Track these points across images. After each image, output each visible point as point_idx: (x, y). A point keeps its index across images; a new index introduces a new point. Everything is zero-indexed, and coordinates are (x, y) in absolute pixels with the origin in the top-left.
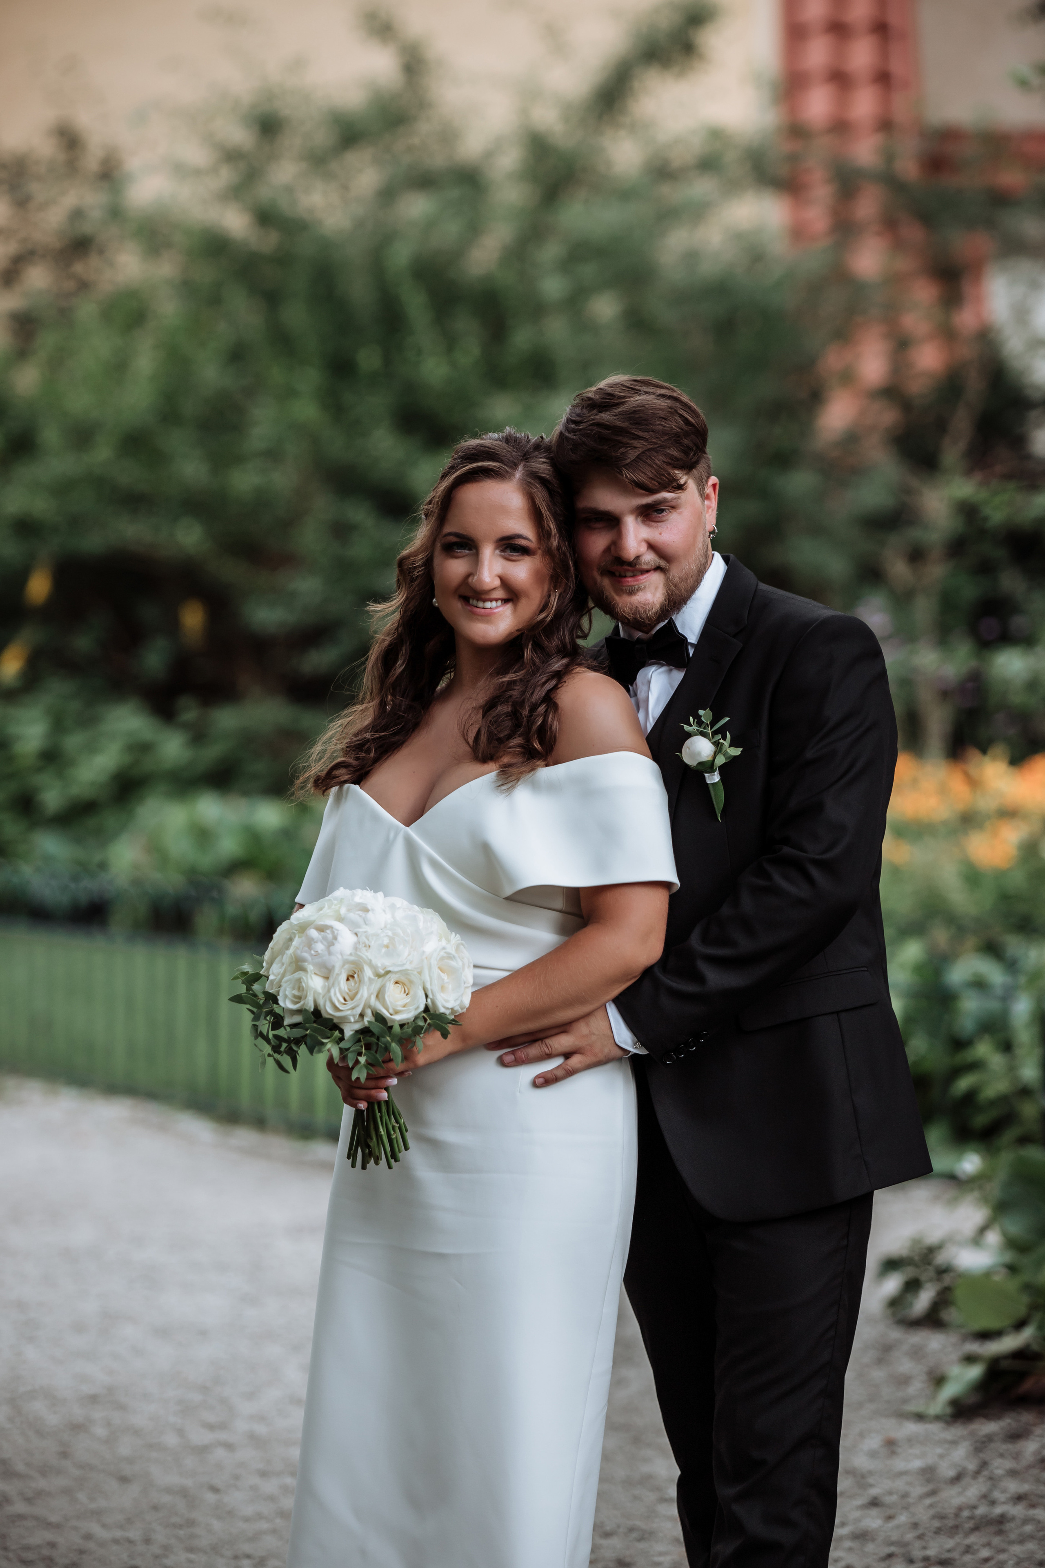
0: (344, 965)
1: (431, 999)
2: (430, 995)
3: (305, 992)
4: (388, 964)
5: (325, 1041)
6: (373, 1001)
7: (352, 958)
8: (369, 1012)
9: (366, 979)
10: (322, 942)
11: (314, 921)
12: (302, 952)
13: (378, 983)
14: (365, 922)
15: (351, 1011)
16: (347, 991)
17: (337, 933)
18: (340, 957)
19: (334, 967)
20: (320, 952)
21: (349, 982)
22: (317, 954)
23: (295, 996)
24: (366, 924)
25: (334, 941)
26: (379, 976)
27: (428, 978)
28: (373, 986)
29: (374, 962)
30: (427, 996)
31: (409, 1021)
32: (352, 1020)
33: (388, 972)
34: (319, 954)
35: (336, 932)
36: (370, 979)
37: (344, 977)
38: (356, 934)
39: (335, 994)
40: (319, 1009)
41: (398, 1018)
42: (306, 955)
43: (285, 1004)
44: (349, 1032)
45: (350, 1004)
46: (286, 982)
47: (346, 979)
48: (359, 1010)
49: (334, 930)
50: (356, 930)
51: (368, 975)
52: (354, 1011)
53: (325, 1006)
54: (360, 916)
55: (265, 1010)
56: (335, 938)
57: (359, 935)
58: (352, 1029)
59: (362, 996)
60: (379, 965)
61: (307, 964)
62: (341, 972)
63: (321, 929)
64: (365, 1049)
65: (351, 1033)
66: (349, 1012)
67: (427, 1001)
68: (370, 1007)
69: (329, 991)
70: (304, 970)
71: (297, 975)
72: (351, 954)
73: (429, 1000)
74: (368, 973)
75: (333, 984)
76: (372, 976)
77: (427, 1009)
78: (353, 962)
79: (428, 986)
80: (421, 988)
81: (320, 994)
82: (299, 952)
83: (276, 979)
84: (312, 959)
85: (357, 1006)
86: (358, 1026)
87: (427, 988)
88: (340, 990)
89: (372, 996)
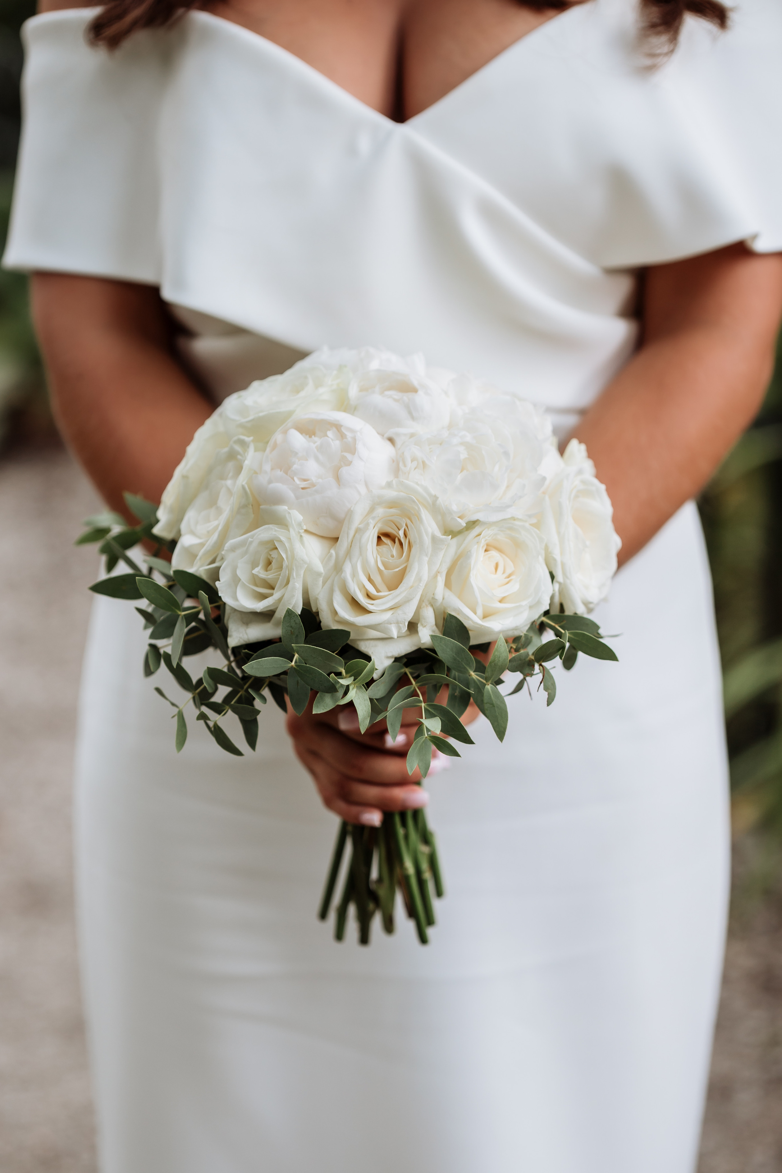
0: (372, 510)
1: (560, 583)
2: (559, 577)
3: (285, 572)
6: (440, 591)
7: (391, 494)
8: (429, 616)
9: (427, 541)
10: (317, 459)
11: (290, 414)
12: (270, 482)
13: (452, 546)
14: (410, 413)
15: (391, 612)
16: (382, 567)
17: (354, 439)
18: (363, 490)
19: (350, 513)
20: (314, 479)
21: (383, 548)
22: (308, 487)
23: (256, 580)
24: (413, 418)
25: (348, 456)
27: (555, 538)
28: (441, 554)
32: (395, 634)
33: (472, 524)
34: (313, 485)
35: (349, 435)
36: (434, 539)
37: (372, 535)
38: (391, 440)
39: (354, 575)
40: (314, 610)
41: (498, 626)
42: (279, 488)
43: (236, 599)
44: (381, 663)
45: (390, 599)
46: (233, 549)
47: (376, 540)
48: (408, 614)
49: (343, 430)
50: (390, 433)
51: (430, 531)
52: (399, 612)
53: (331, 603)
54: (396, 400)
57: (399, 442)
58: (390, 655)
59: (419, 579)
60: (454, 508)
61: (283, 508)
62: (368, 524)
63: (310, 430)
65: (389, 662)
66: (387, 616)
67: (553, 588)
68: (432, 603)
69: (338, 568)
70: (281, 522)
71: (265, 533)
72: (389, 485)
74: (428, 528)
75: (348, 553)
76: (438, 534)
77: (553, 608)
78: (392, 504)
79: (558, 558)
80: (541, 560)
81: (319, 574)
82: (263, 479)
83: (202, 545)
84: (297, 498)
85: (407, 601)
86: (404, 648)
87: (555, 560)
88: (365, 565)
89: (439, 577)
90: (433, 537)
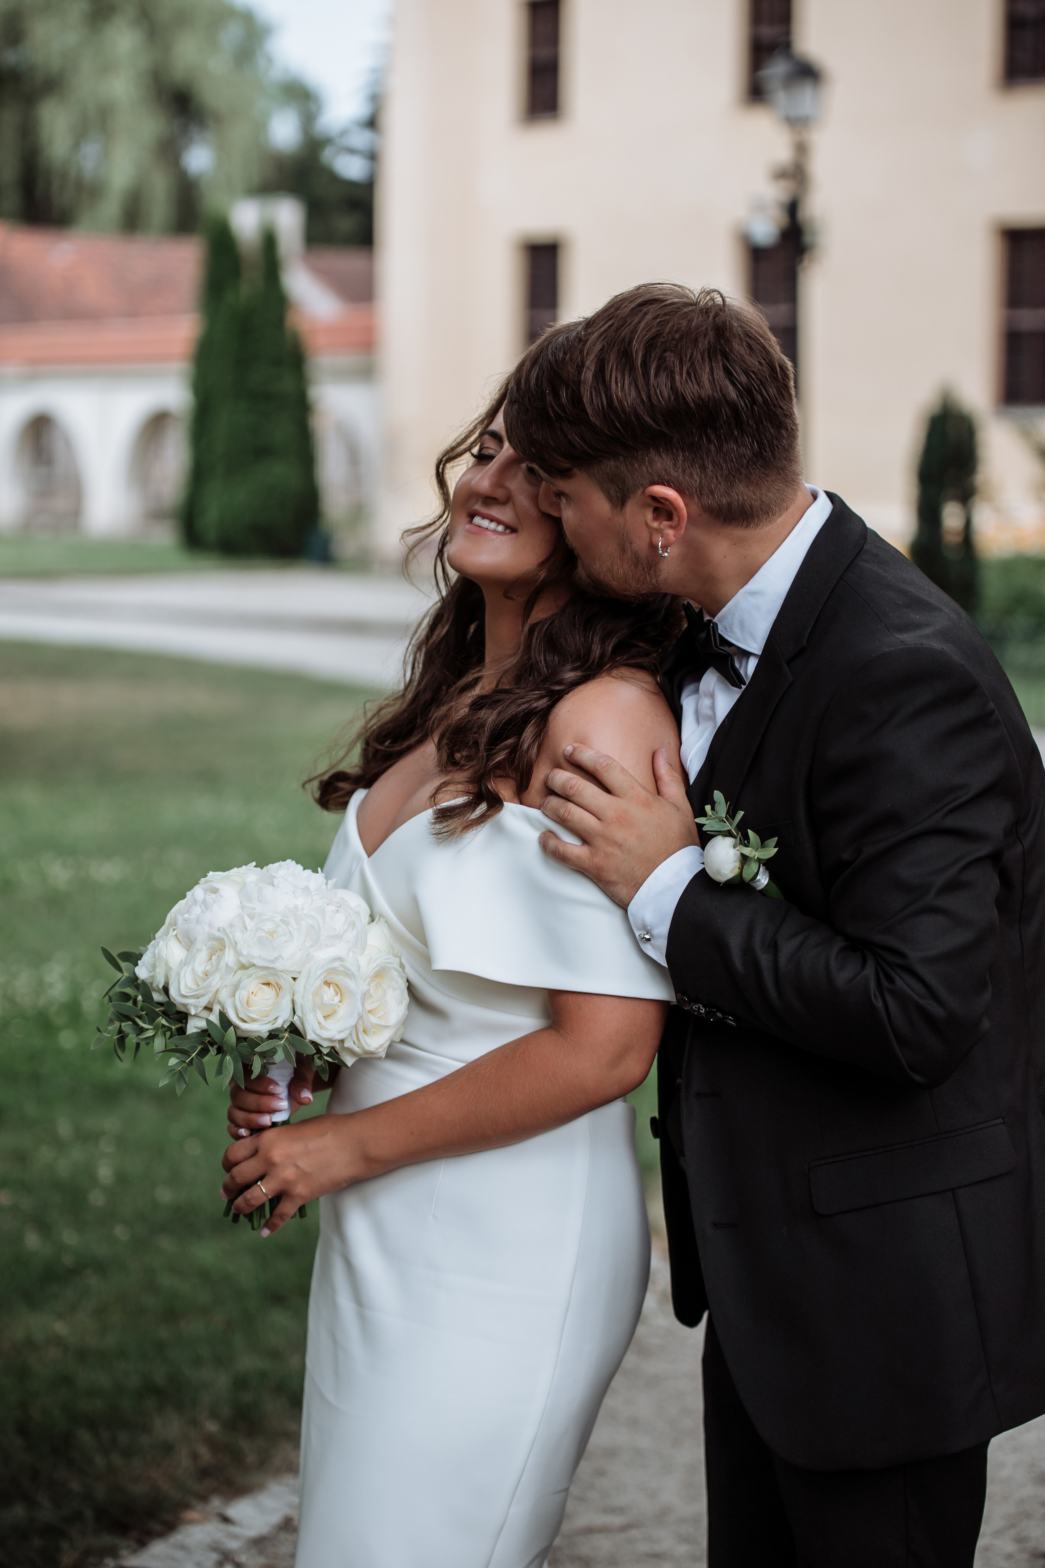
0: (208, 941)
2: (298, 1012)
4: (256, 955)
6: (224, 995)
7: (221, 934)
8: (216, 1010)
12: (179, 914)
13: (236, 975)
19: (196, 938)
26: (240, 966)
27: (303, 989)
28: (229, 976)
29: (239, 946)
30: (294, 1012)
33: (254, 965)
35: (218, 898)
38: (243, 908)
39: (185, 973)
41: (248, 1027)
44: (191, 1028)
48: (207, 1004)
51: (228, 960)
56: (215, 905)
60: (247, 954)
69: (185, 967)
74: (229, 958)
75: (191, 959)
76: (232, 964)
78: (219, 939)
79: (298, 1001)
80: (289, 999)
85: (206, 996)
88: (193, 970)
89: (224, 989)
90: (227, 965)
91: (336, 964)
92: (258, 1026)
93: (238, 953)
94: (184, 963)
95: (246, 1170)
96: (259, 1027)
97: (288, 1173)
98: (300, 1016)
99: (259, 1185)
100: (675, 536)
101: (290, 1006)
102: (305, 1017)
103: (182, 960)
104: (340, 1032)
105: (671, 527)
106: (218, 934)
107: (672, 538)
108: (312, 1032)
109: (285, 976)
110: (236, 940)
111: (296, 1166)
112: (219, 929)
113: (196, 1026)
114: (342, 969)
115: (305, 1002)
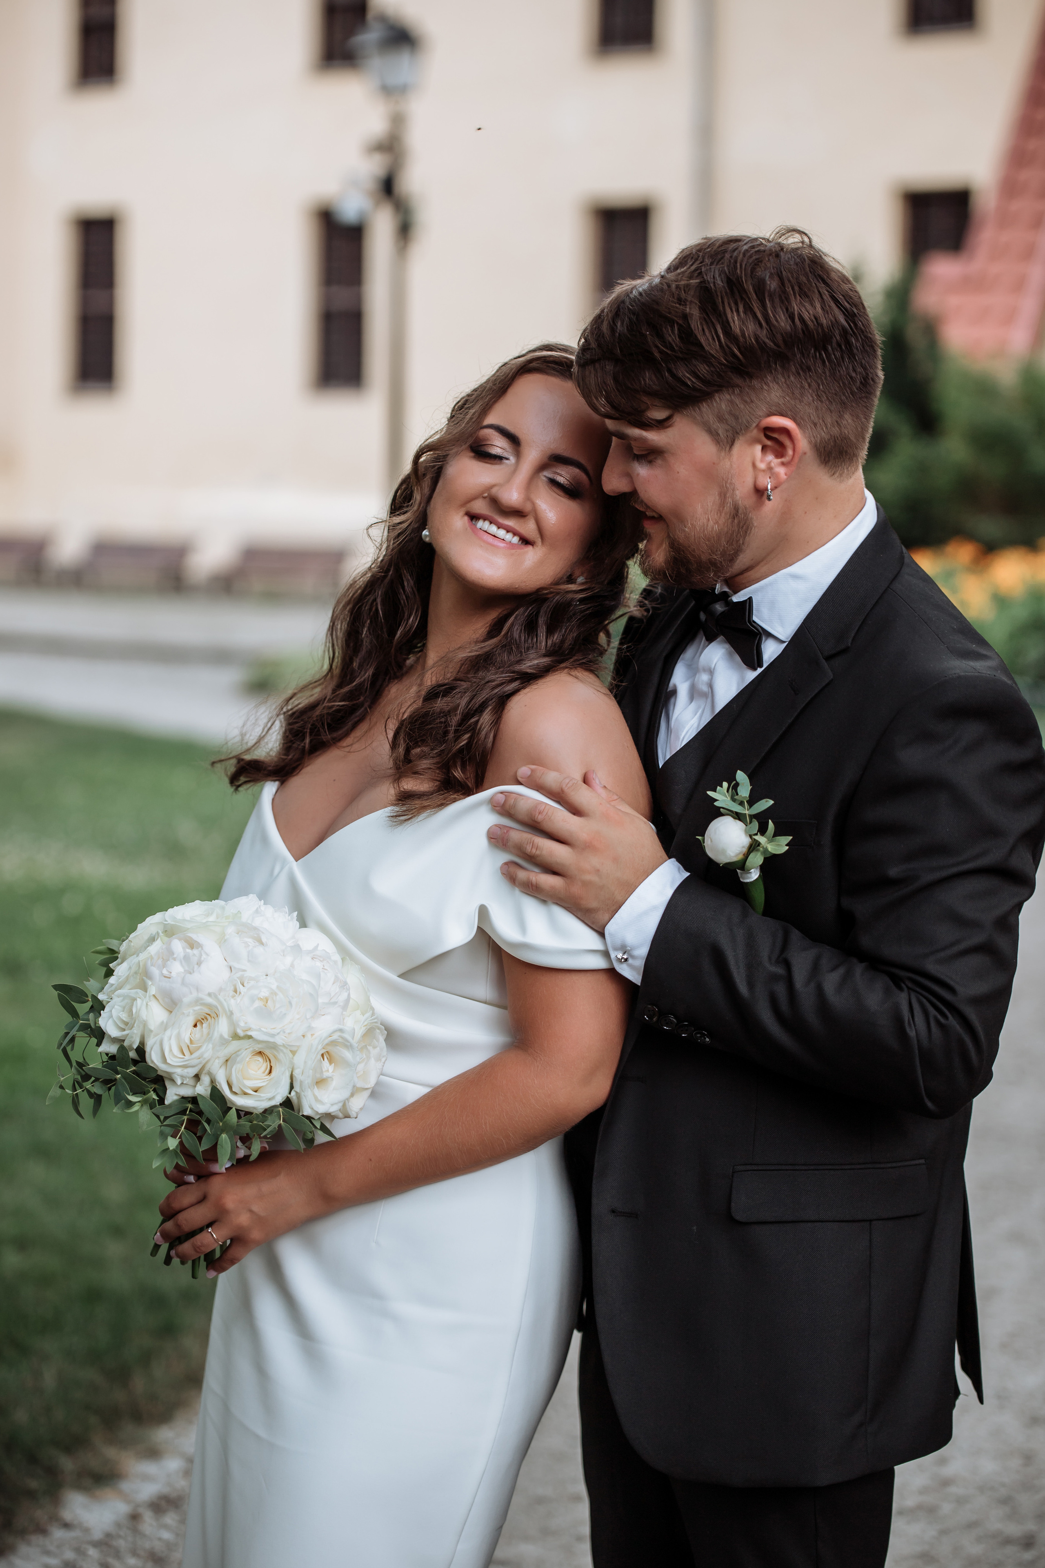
0: (197, 1003)
1: (296, 1092)
2: (297, 1088)
3: (134, 1020)
4: (253, 1026)
5: (133, 1098)
6: (215, 1068)
8: (205, 1079)
9: (217, 1034)
10: (181, 963)
11: (189, 929)
12: (154, 964)
13: (231, 1046)
15: (183, 1068)
16: (188, 1041)
17: (206, 958)
18: (195, 990)
19: (183, 1001)
20: (173, 973)
21: (194, 1028)
22: (169, 976)
23: (121, 1020)
25: (197, 966)
26: (236, 1037)
27: (299, 1063)
28: (223, 1047)
29: (237, 1015)
30: (292, 1087)
31: (255, 1112)
32: (181, 1081)
33: (250, 1037)
34: (171, 976)
35: (204, 956)
37: (191, 1020)
38: (230, 969)
39: (170, 1038)
40: (144, 1049)
41: (241, 1101)
42: (155, 971)
43: (109, 1024)
44: (171, 1096)
47: (193, 1024)
48: (194, 1072)
49: (204, 951)
50: (233, 964)
52: (187, 1070)
53: (152, 1047)
54: (247, 946)
55: (81, 1022)
56: (199, 963)
57: (234, 971)
59: (204, 1054)
60: (242, 1024)
61: (150, 983)
62: (190, 1011)
63: (192, 944)
64: (184, 1128)
65: (176, 1098)
66: (180, 1070)
67: (290, 1093)
68: (209, 1073)
69: (164, 1029)
70: (145, 989)
71: (134, 993)
73: (293, 1093)
74: (223, 1028)
75: (174, 1024)
76: (226, 1034)
77: (287, 1103)
78: (210, 1005)
79: (297, 1073)
80: (288, 1075)
81: (151, 1029)
82: (152, 961)
84: (161, 980)
85: (194, 1065)
86: (187, 1092)
87: (295, 1076)
88: (179, 1036)
89: (217, 1061)
90: (221, 1037)
91: (335, 1037)
92: (253, 1101)
93: (233, 1024)
94: (164, 1027)
95: (193, 1217)
96: (255, 1103)
97: (243, 1219)
98: (298, 1091)
99: (210, 1232)
100: (786, 475)
101: (289, 1081)
102: (303, 1093)
103: (163, 1022)
104: (332, 1105)
105: (783, 464)
106: (209, 1000)
107: (783, 476)
108: (309, 1108)
109: (285, 1050)
110: (231, 1009)
111: (251, 1211)
112: (209, 995)
113: (178, 1093)
114: (340, 1040)
115: (303, 1077)
